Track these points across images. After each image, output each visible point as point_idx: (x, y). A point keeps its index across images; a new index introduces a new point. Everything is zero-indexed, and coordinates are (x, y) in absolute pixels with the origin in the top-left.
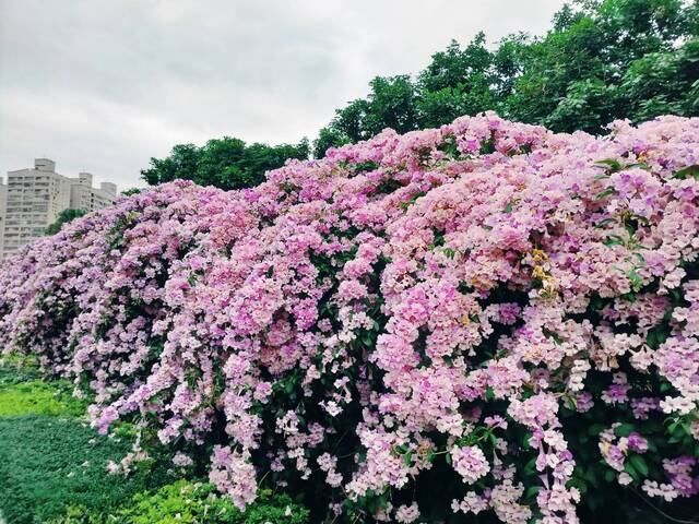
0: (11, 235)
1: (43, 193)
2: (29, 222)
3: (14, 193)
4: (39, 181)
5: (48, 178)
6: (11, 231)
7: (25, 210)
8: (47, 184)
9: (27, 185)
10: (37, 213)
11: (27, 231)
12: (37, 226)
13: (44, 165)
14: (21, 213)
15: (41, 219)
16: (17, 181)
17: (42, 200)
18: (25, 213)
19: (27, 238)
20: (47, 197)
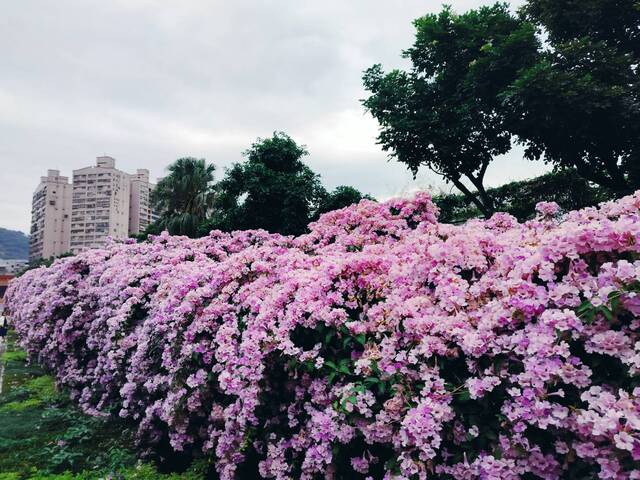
0: (76, 231)
1: (105, 189)
2: (93, 218)
3: (79, 190)
4: (100, 178)
5: (109, 174)
6: (77, 227)
7: (89, 206)
8: (109, 181)
9: (91, 182)
10: (101, 209)
11: (91, 227)
12: (100, 221)
13: (105, 163)
14: (86, 210)
15: (104, 214)
16: (81, 178)
17: (105, 196)
18: (89, 209)
19: (92, 233)
20: (109, 193)
